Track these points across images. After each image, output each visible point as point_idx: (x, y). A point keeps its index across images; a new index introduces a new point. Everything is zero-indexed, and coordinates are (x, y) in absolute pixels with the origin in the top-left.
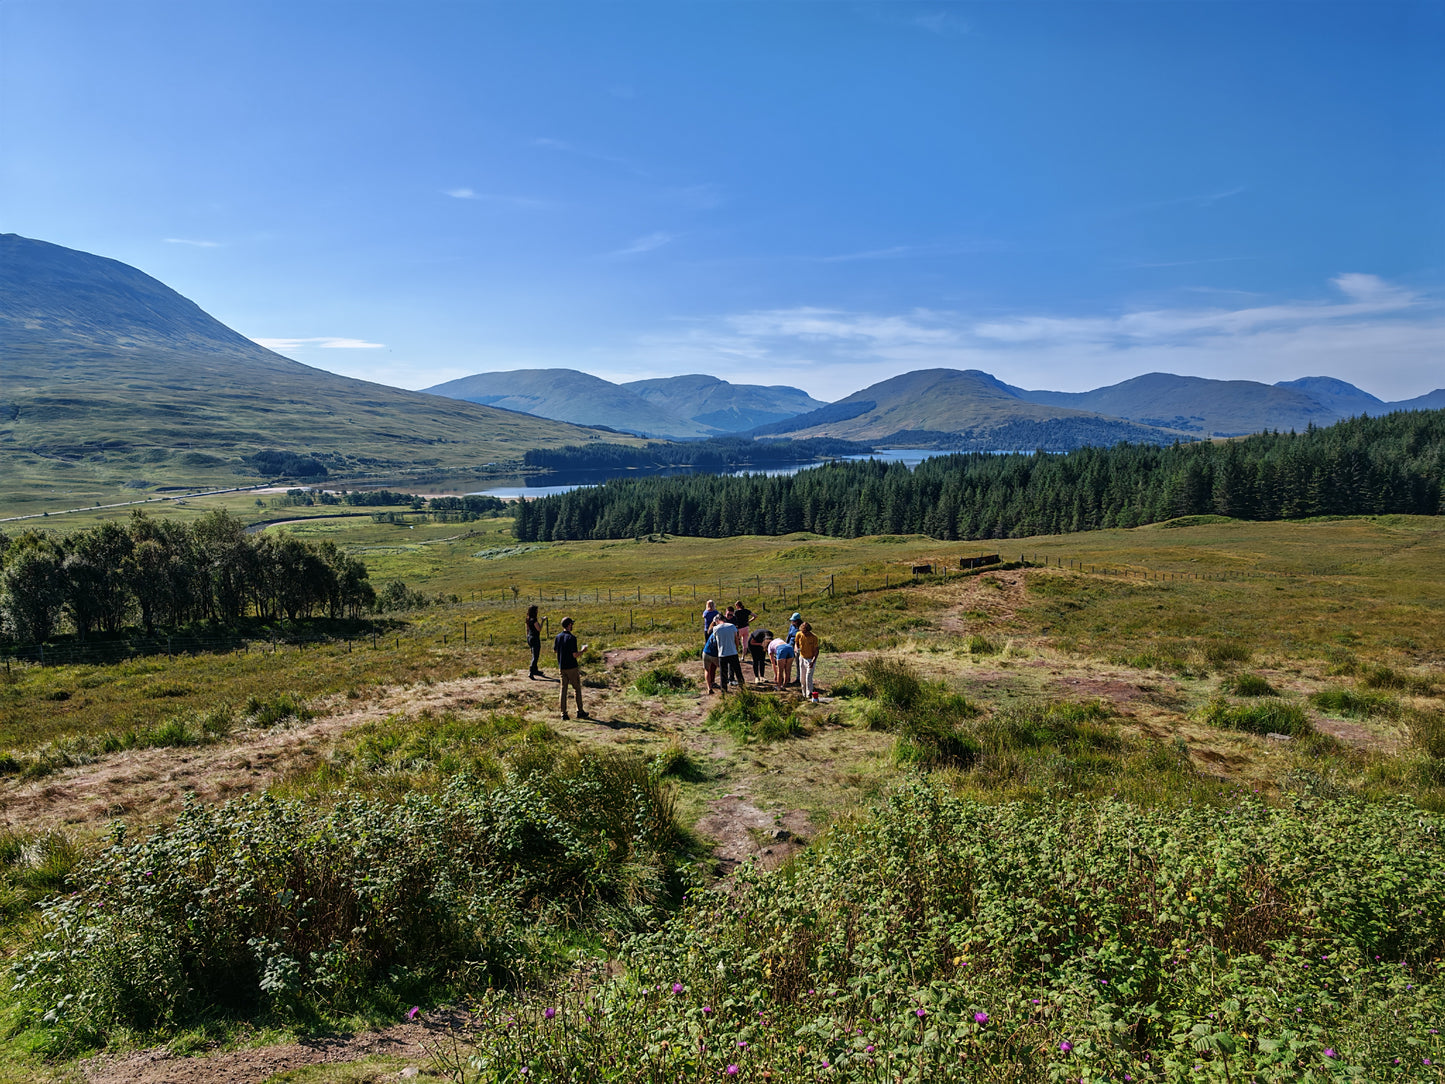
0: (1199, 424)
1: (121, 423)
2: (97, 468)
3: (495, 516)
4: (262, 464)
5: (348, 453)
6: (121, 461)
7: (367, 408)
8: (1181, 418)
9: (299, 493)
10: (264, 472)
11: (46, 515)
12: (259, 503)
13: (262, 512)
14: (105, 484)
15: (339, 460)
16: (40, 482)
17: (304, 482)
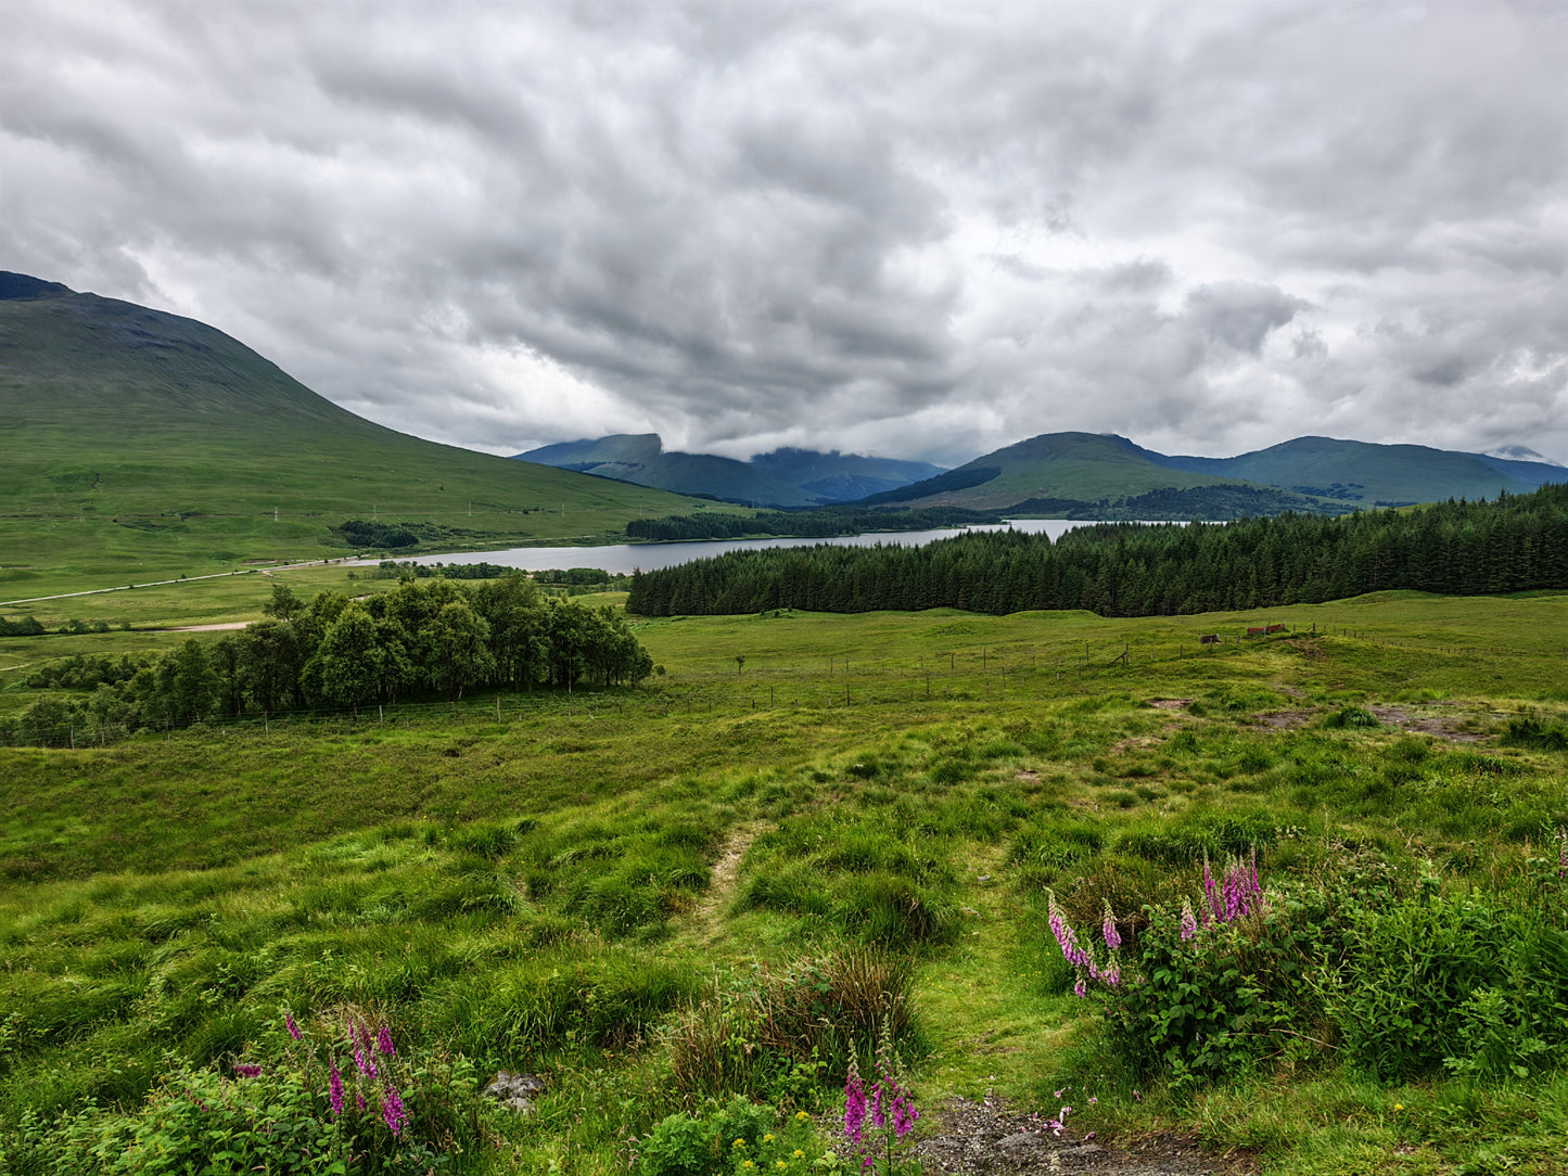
0: (1359, 492)
1: (202, 491)
2: (180, 539)
3: (604, 589)
4: (350, 534)
5: (440, 524)
6: (205, 532)
7: (459, 475)
8: (1338, 486)
9: (393, 565)
10: (354, 543)
11: (132, 588)
12: (351, 576)
13: (355, 585)
14: (188, 555)
15: (433, 530)
16: (123, 553)
17: (396, 554)
